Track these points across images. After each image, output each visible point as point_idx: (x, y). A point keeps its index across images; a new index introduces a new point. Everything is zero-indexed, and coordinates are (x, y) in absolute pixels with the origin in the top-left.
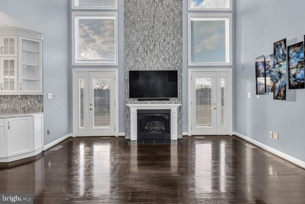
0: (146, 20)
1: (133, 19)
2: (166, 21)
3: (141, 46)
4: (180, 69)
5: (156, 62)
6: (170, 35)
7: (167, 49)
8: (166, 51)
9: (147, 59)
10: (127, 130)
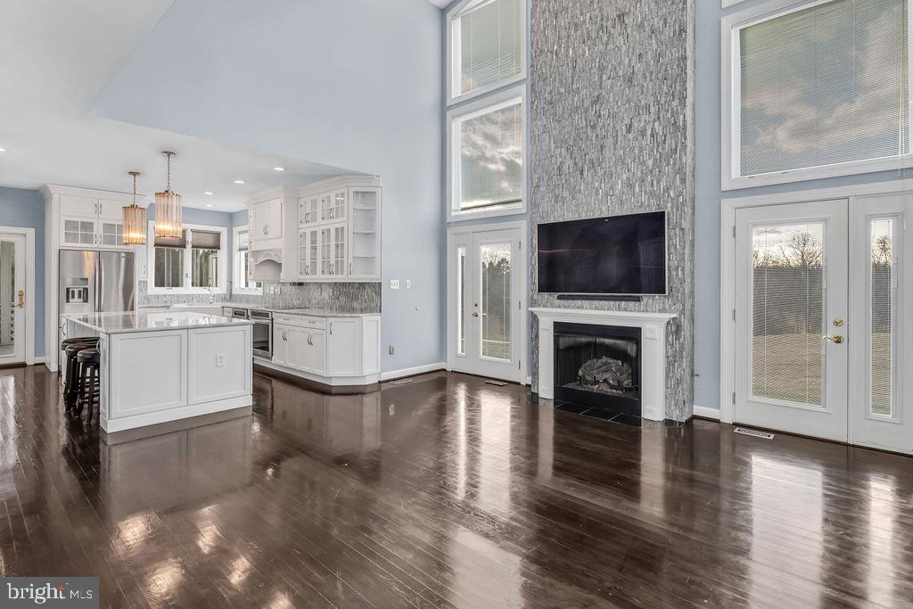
0: (580, 85)
1: (550, 93)
2: (636, 70)
3: (568, 157)
4: (678, 205)
5: (607, 195)
6: (648, 108)
7: (636, 151)
8: (635, 159)
9: (582, 188)
10: (534, 370)
